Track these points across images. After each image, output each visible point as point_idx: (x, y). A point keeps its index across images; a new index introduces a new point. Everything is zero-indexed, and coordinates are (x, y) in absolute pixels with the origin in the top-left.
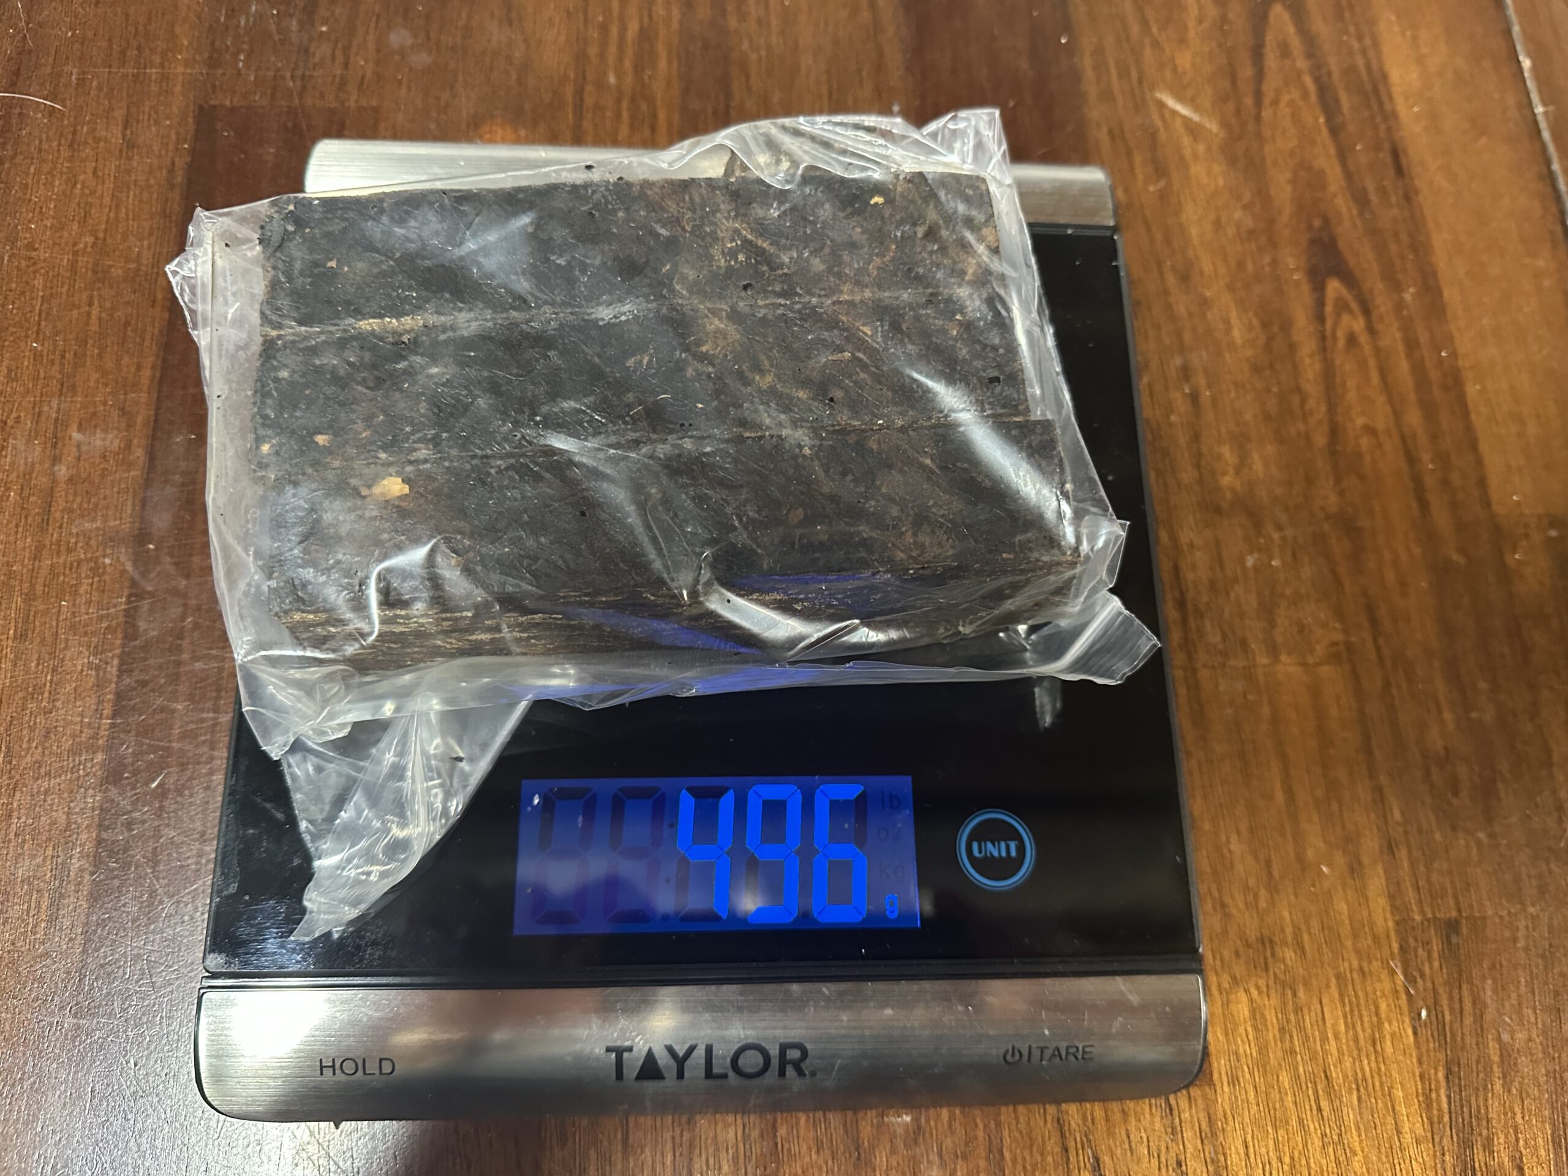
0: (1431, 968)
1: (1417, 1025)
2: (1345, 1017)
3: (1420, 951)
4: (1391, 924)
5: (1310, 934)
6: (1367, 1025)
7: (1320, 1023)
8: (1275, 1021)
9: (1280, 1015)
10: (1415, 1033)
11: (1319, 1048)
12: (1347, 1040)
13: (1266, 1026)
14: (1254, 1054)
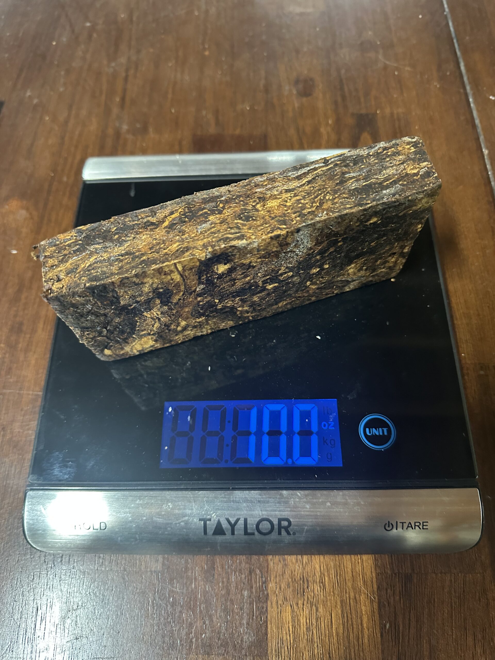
0: (394, 600)
1: (384, 632)
2: (343, 625)
3: (389, 591)
4: (374, 575)
5: (329, 577)
6: (355, 629)
7: (330, 626)
8: (305, 624)
9: (308, 621)
10: (382, 636)
11: (327, 640)
12: (343, 637)
13: (300, 626)
14: (292, 642)
